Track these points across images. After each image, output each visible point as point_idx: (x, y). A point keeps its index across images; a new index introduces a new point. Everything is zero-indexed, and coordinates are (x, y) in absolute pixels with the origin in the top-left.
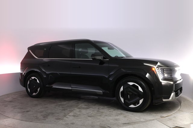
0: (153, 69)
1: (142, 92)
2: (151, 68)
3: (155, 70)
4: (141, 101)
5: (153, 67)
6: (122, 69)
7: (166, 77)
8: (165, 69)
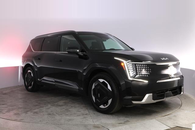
0: (122, 64)
1: (111, 90)
2: (120, 62)
3: (124, 65)
4: (110, 101)
5: (123, 62)
6: (96, 64)
7: (145, 75)
8: (138, 64)
